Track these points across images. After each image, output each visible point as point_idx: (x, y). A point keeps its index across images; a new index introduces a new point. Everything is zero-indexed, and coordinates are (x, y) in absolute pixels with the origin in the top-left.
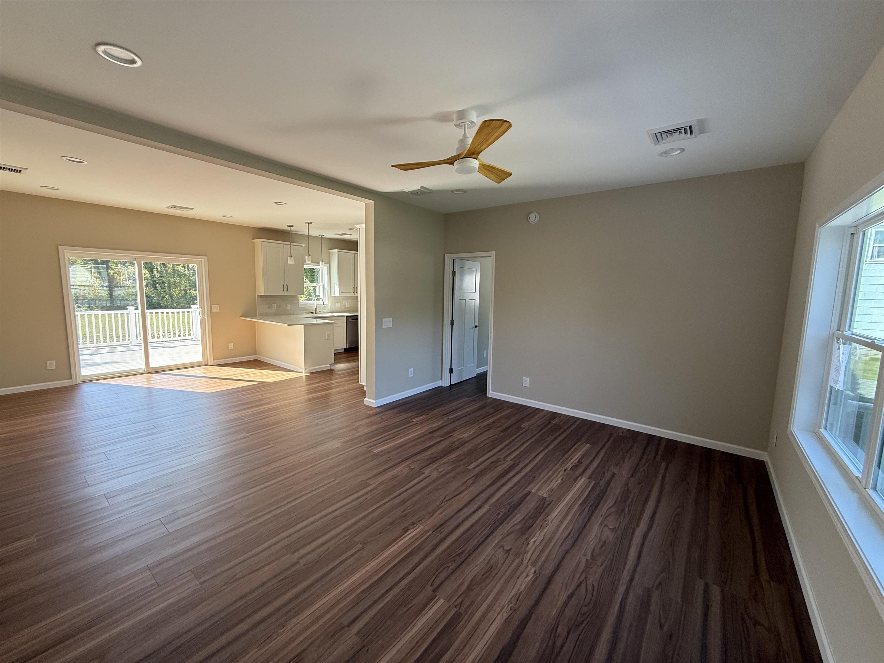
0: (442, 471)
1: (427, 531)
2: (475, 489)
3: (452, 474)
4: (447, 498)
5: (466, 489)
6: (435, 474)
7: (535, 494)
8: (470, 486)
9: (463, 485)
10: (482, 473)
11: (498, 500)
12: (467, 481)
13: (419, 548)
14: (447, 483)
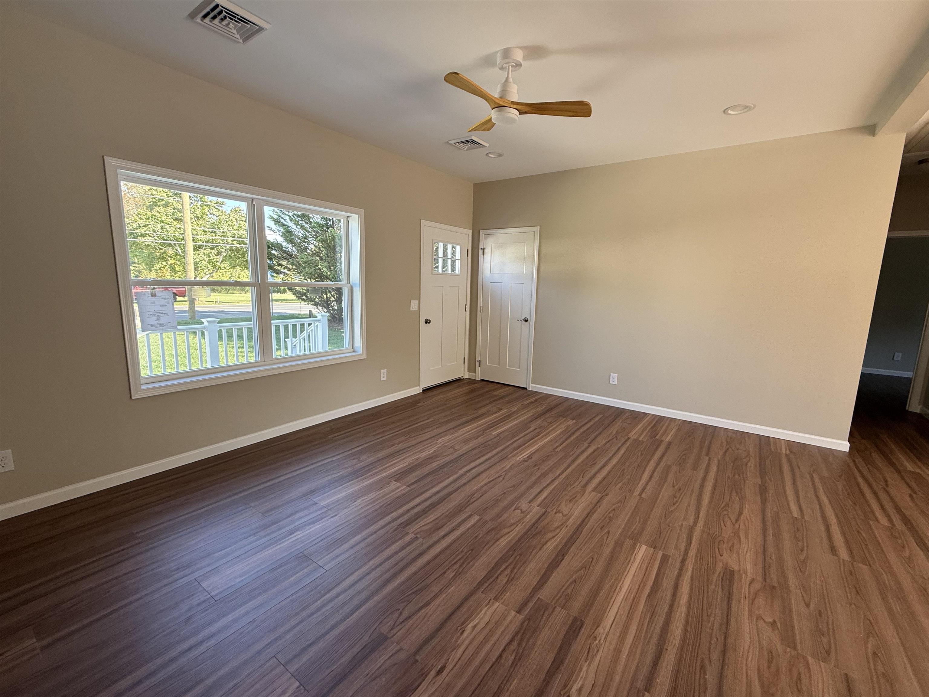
0: (515, 510)
1: (512, 456)
2: (473, 487)
3: (502, 505)
4: (501, 478)
5: (482, 487)
6: (524, 505)
7: (405, 484)
8: (477, 490)
9: (486, 492)
10: (460, 509)
11: (448, 478)
12: (481, 496)
13: (515, 449)
14: (505, 493)
